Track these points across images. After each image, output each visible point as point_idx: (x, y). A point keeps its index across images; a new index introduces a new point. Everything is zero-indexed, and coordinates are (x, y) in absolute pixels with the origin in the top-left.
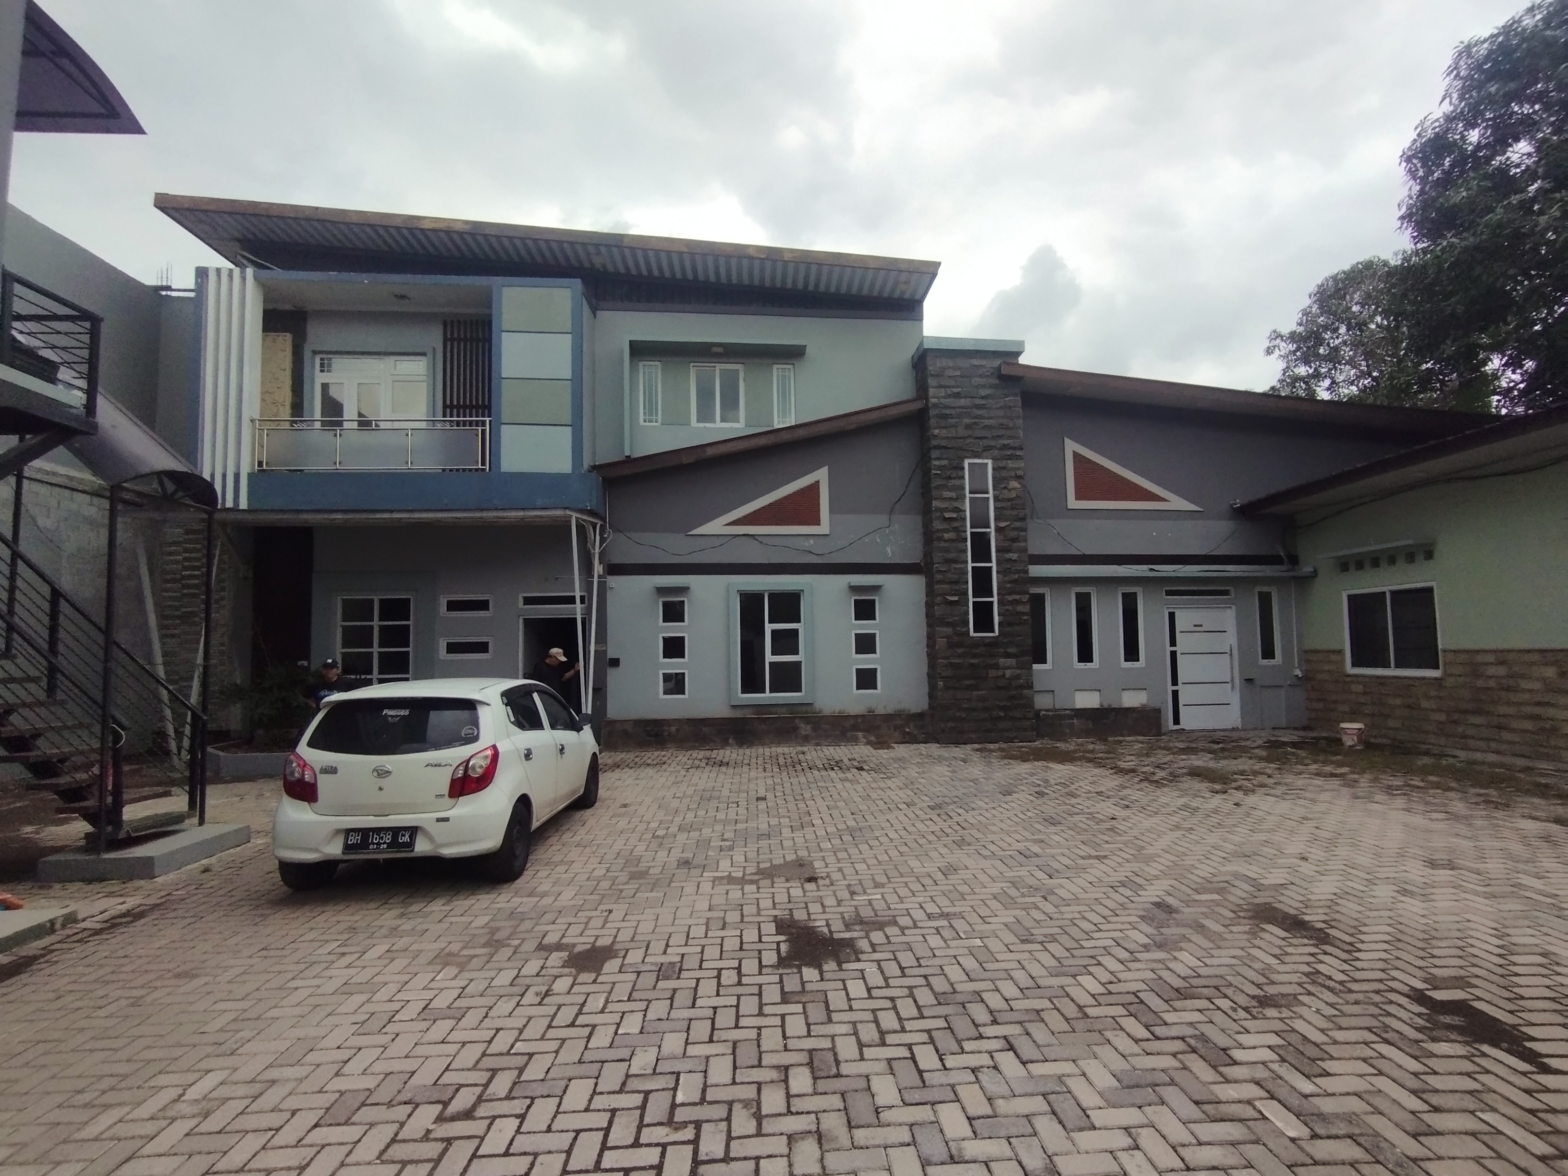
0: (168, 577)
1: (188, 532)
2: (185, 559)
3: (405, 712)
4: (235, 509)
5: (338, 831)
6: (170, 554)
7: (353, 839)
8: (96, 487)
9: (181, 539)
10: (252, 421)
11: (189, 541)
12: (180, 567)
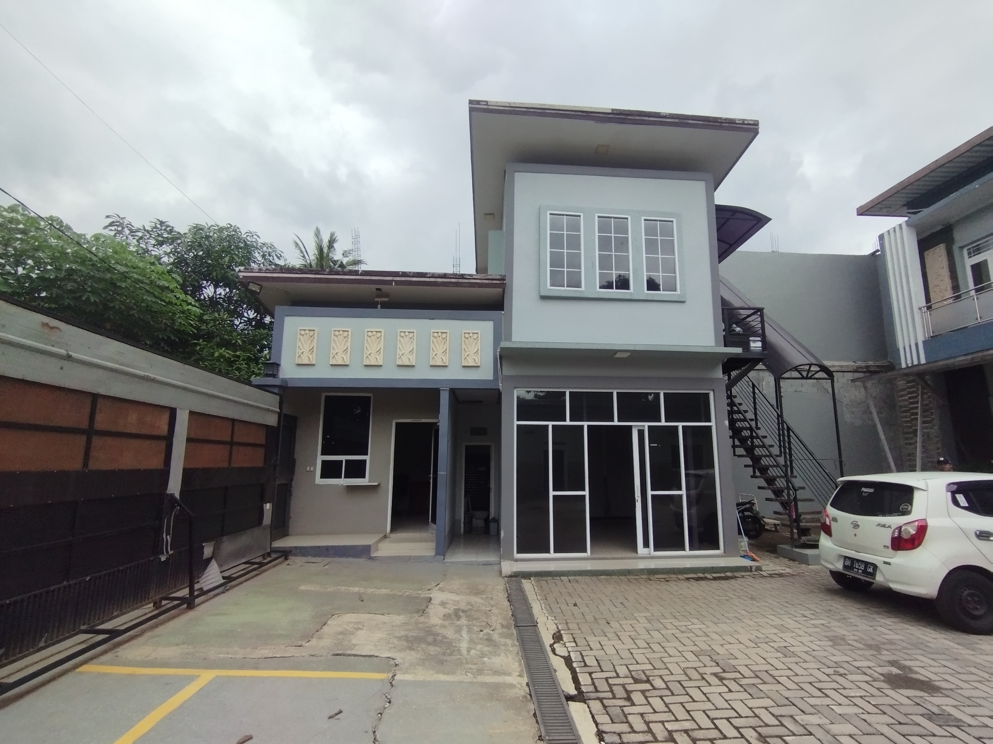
0: (903, 409)
1: (909, 382)
2: (910, 398)
3: (871, 490)
4: (919, 364)
5: (841, 556)
6: (902, 396)
7: (848, 563)
8: (855, 368)
9: (905, 387)
10: (920, 309)
11: (909, 387)
12: (907, 403)
